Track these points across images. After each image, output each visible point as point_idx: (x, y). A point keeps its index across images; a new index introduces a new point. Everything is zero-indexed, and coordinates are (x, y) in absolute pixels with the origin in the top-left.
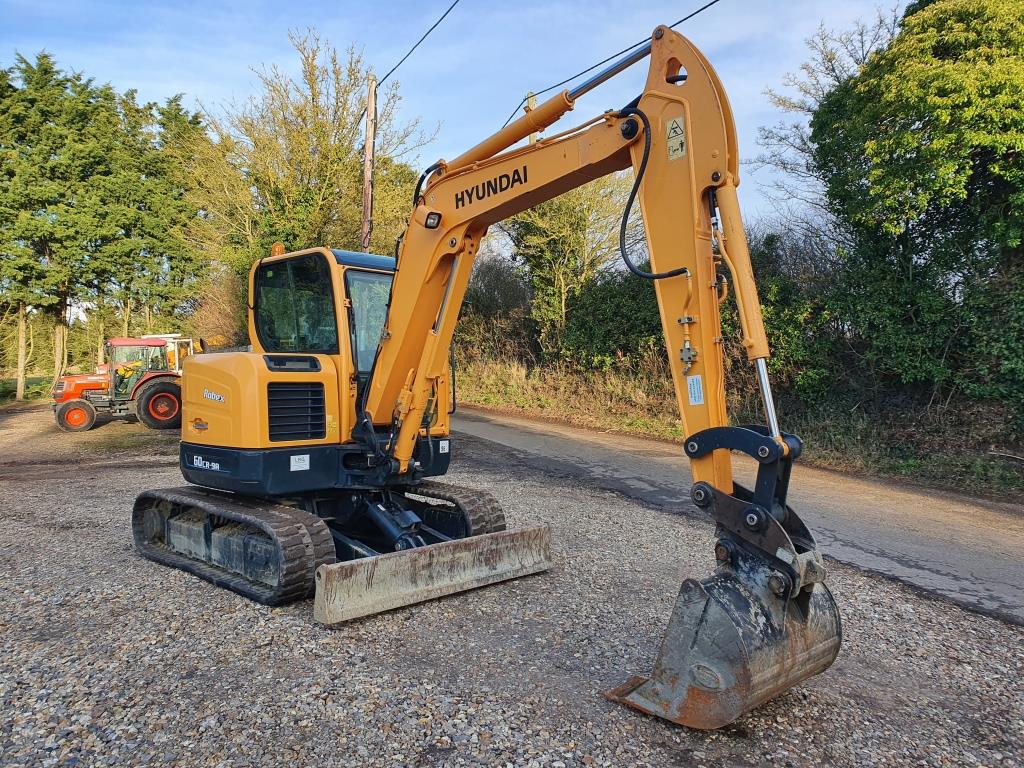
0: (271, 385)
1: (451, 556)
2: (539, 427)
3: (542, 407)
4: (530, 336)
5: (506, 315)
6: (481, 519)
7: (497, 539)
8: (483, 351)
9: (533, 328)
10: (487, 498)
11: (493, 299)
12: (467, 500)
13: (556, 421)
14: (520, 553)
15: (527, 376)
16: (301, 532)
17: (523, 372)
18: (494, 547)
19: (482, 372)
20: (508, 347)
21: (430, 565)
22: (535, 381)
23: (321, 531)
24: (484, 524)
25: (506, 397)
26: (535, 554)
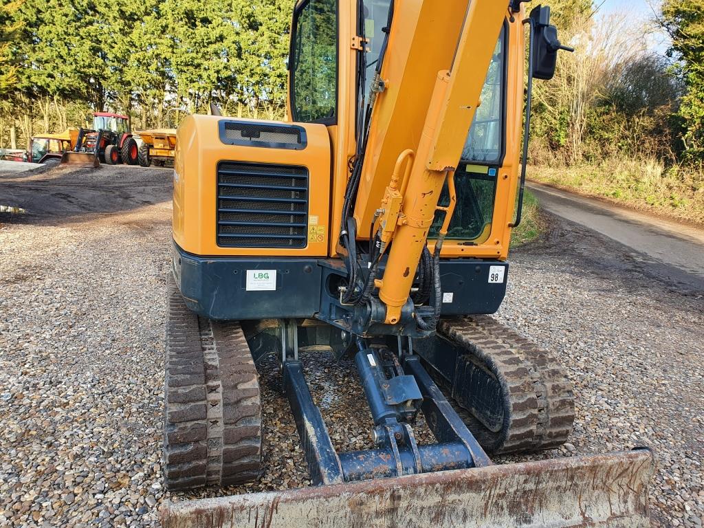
0: (222, 164)
1: (438, 499)
2: (667, 226)
3: (674, 206)
4: (673, 134)
5: (650, 113)
6: (532, 403)
7: (538, 475)
8: (620, 148)
9: (677, 125)
10: (551, 367)
11: (638, 98)
12: (513, 368)
13: (688, 222)
14: (585, 496)
15: (663, 175)
16: (212, 396)
17: (659, 169)
18: (531, 486)
19: (615, 168)
20: (647, 145)
21: (393, 510)
22: (672, 179)
23: (246, 398)
24: (535, 412)
25: (636, 194)
26: (615, 499)
